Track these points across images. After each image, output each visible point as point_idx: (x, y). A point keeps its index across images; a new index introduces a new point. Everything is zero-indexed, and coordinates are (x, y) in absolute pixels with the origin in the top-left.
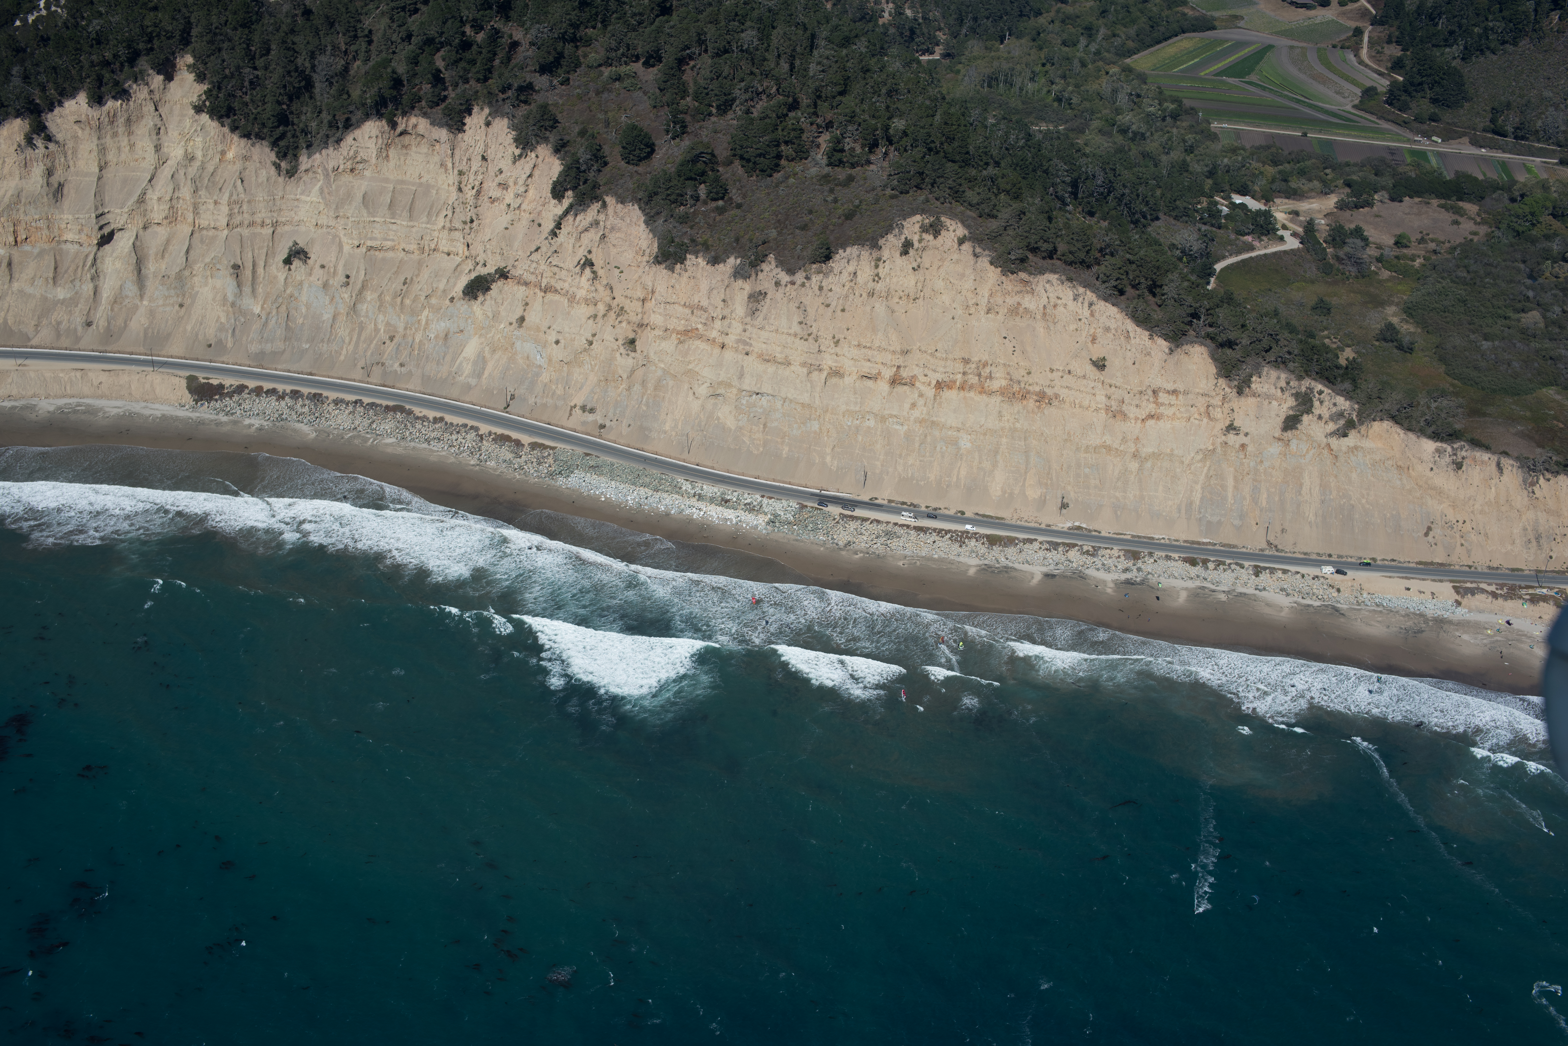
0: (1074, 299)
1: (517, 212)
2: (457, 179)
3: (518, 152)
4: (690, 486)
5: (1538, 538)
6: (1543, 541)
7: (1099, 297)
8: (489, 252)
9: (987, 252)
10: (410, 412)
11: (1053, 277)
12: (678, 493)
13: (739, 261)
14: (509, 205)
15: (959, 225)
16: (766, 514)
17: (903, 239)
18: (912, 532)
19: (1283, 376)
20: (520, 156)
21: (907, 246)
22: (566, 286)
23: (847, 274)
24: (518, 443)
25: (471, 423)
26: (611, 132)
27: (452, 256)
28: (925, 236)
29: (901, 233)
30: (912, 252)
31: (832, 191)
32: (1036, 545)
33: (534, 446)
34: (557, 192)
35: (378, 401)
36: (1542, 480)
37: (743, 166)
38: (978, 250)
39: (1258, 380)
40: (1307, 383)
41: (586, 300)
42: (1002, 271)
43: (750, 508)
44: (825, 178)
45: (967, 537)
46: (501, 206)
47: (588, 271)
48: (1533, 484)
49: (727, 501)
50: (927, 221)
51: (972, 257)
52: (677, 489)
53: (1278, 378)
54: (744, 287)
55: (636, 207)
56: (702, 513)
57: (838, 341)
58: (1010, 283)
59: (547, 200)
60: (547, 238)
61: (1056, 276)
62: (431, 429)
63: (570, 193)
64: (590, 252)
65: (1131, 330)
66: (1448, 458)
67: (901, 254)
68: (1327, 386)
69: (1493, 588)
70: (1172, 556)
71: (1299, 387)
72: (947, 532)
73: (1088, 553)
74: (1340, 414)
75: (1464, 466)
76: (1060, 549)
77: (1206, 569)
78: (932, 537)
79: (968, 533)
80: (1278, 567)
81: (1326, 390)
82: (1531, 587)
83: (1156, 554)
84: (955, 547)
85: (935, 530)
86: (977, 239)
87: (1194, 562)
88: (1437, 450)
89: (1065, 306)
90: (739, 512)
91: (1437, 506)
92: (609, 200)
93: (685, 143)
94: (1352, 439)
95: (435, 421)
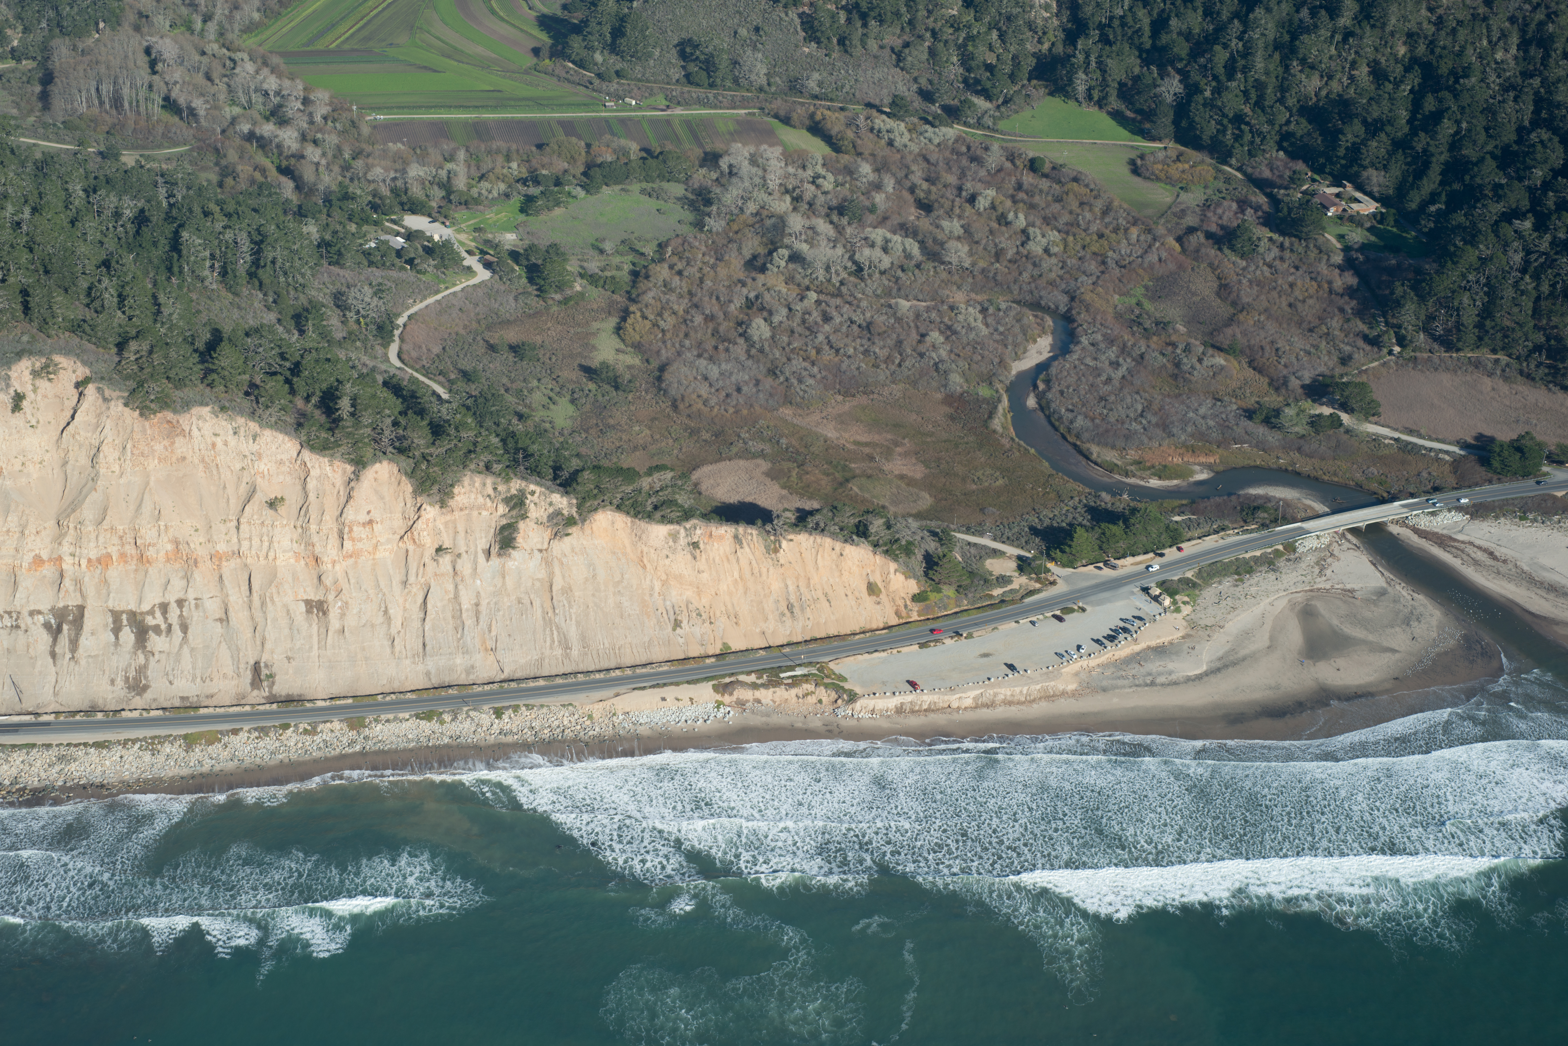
0: (235, 433)
5: (791, 607)
6: (796, 610)
7: (261, 427)
9: (117, 393)
11: (205, 411)
15: (77, 362)
17: (12, 393)
18: (92, 750)
19: (489, 481)
21: (18, 401)
28: (38, 382)
29: (8, 385)
30: (25, 405)
32: (243, 735)
36: (784, 544)
38: (107, 393)
39: (462, 490)
40: (516, 485)
42: (141, 415)
45: (159, 743)
48: (776, 551)
50: (38, 364)
51: (102, 402)
53: (484, 485)
58: (154, 426)
61: (208, 409)
65: (307, 459)
66: (683, 541)
67: (13, 411)
68: (538, 484)
69: (753, 678)
70: (401, 715)
71: (509, 490)
72: (134, 741)
73: (306, 732)
74: (558, 513)
75: (701, 546)
76: (272, 734)
77: (442, 722)
78: (118, 751)
79: (159, 737)
80: (521, 703)
81: (538, 489)
82: (791, 668)
83: (383, 717)
84: (147, 757)
85: (119, 742)
86: (102, 378)
87: (428, 716)
88: (670, 535)
89: (225, 443)
91: (681, 596)
94: (577, 539)
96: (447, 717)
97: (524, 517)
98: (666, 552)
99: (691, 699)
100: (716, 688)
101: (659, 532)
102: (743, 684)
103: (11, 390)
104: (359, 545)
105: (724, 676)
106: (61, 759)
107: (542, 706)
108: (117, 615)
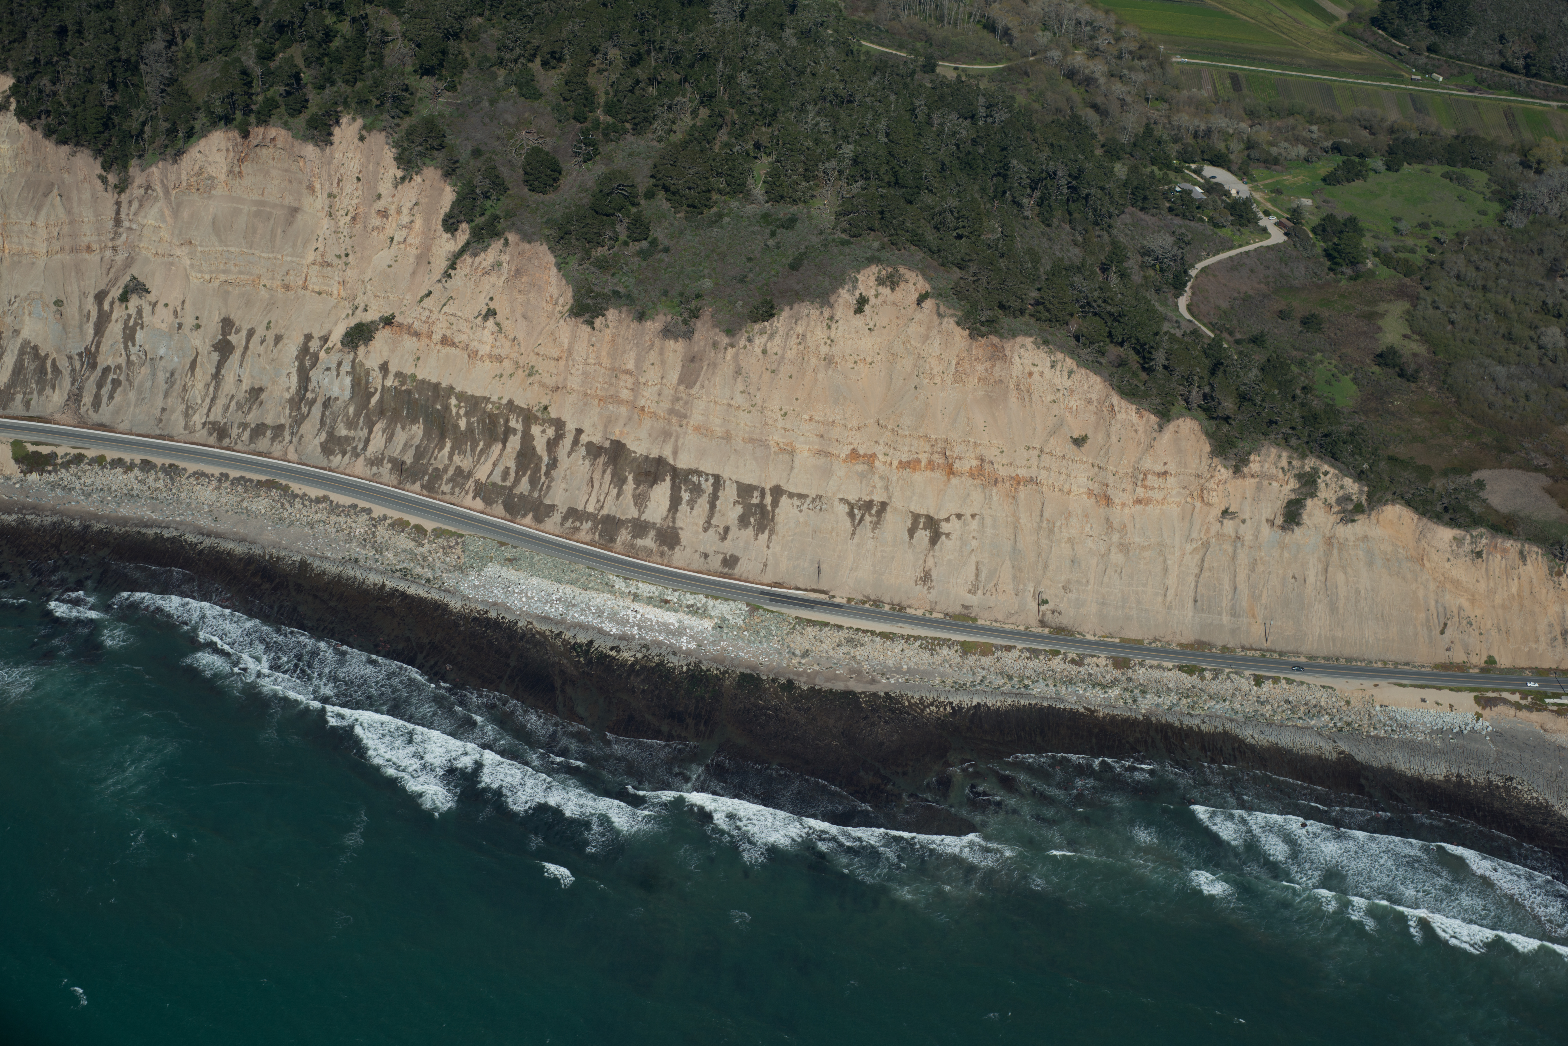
0: (1052, 367)
1: (403, 246)
2: (327, 202)
3: (400, 174)
4: (623, 585)
7: (1078, 365)
8: (370, 294)
9: (952, 311)
10: (286, 489)
11: (1028, 341)
12: (610, 592)
13: (669, 318)
14: (392, 239)
15: (920, 277)
16: (711, 617)
17: (858, 296)
18: (878, 639)
19: (1285, 454)
20: (403, 179)
21: (861, 304)
22: (464, 338)
23: (795, 337)
24: (419, 529)
25: (362, 504)
26: (511, 151)
27: (324, 295)
28: (881, 289)
29: (855, 288)
30: (867, 308)
31: (773, 234)
32: (1015, 653)
33: (439, 533)
34: (450, 225)
35: (248, 475)
37: (668, 200)
38: (942, 309)
39: (1258, 458)
40: (1310, 463)
41: (490, 356)
42: (970, 335)
43: (693, 610)
44: (766, 218)
45: (939, 644)
46: (381, 235)
47: (490, 323)
48: (1559, 574)
49: (667, 602)
50: (884, 272)
51: (935, 317)
52: (609, 587)
53: (1280, 456)
54: (676, 349)
55: (545, 247)
56: (639, 616)
57: (785, 414)
58: (980, 347)
59: (438, 234)
60: (439, 281)
61: (1032, 339)
62: (313, 509)
63: (464, 226)
64: (491, 299)
65: (1115, 403)
66: (1467, 547)
67: (855, 313)
68: (1333, 466)
69: (1516, 697)
70: (1165, 664)
71: (1303, 467)
72: (916, 638)
73: (1073, 661)
74: (1347, 498)
75: (1484, 555)
76: (1041, 658)
77: (1203, 679)
78: (900, 645)
79: (939, 639)
80: (1282, 676)
81: (1332, 471)
82: (1558, 696)
83: (1148, 662)
84: (926, 655)
85: (903, 636)
86: (940, 295)
87: (1190, 670)
88: (1455, 538)
89: (1042, 374)
90: (680, 615)
91: (1454, 601)
92: (512, 237)
93: (598, 168)
94: (1361, 526)
95: (318, 500)
96: (1208, 675)
97: (1313, 495)
98: (1448, 555)
99: (1451, 706)
100: (1477, 700)
101: (1445, 534)
102: (1506, 701)
103: (857, 293)
104: (1151, 494)
105: (1487, 690)
106: (849, 641)
107: (1302, 683)
108: (916, 517)
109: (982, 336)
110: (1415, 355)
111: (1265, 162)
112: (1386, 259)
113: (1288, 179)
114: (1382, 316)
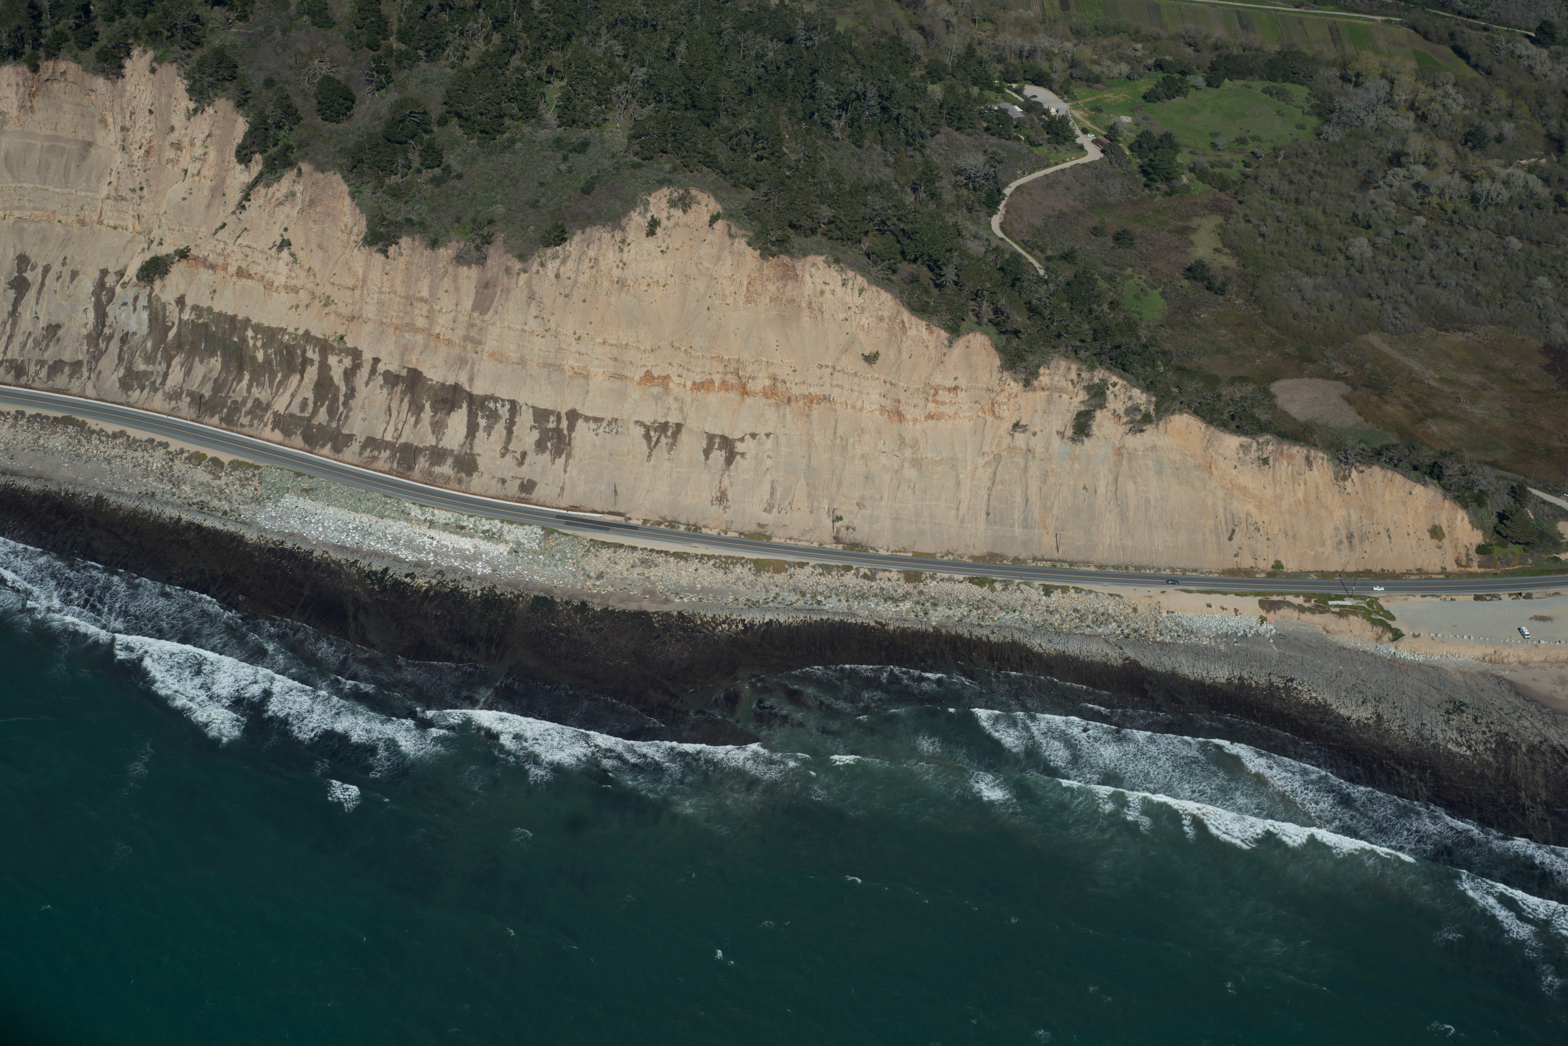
0: (843, 285)
1: (197, 178)
2: (120, 135)
3: (192, 105)
4: (419, 512)
5: (1350, 537)
6: (1356, 541)
7: (870, 282)
8: (165, 227)
9: (743, 232)
10: (84, 424)
11: (820, 260)
12: (406, 520)
13: (462, 245)
14: (186, 171)
15: (712, 199)
16: (507, 542)
17: (649, 219)
18: (672, 559)
19: (1074, 367)
20: (195, 110)
21: (653, 226)
22: (259, 269)
23: (587, 261)
24: (216, 462)
25: (159, 438)
26: (304, 80)
27: (120, 230)
28: (673, 211)
29: (646, 210)
30: (659, 230)
31: (565, 158)
32: (808, 570)
33: (235, 465)
34: (244, 156)
35: (44, 412)
36: (1354, 474)
37: (461, 126)
38: (734, 230)
39: (1047, 371)
40: (1100, 374)
41: (286, 287)
42: (761, 255)
43: (489, 536)
44: (558, 142)
45: (732, 563)
46: (176, 168)
47: (285, 254)
48: (1345, 478)
49: (463, 528)
50: (675, 194)
51: (727, 237)
52: (405, 515)
53: (1069, 369)
54: (469, 276)
55: (338, 176)
56: (435, 543)
57: (579, 338)
58: (770, 267)
59: (231, 166)
60: (234, 213)
61: (823, 258)
62: (110, 445)
63: (257, 157)
64: (286, 230)
65: (906, 320)
66: (1253, 454)
67: (647, 235)
68: (1121, 377)
69: (1300, 600)
70: (956, 576)
71: (1092, 379)
72: (710, 557)
73: (865, 576)
74: (1136, 409)
75: (1271, 462)
76: (834, 573)
77: (993, 590)
78: (694, 564)
79: (733, 558)
80: (1071, 585)
81: (1120, 382)
82: (1341, 598)
83: (939, 575)
84: (720, 574)
85: (696, 555)
86: (732, 216)
87: (980, 582)
88: (1241, 446)
89: (833, 292)
90: (476, 541)
91: (1242, 507)
92: (305, 167)
93: (392, 96)
94: (1150, 436)
95: (115, 436)
96: (998, 586)
97: (1102, 406)
98: (1235, 463)
99: (1236, 610)
100: (1262, 604)
101: (1232, 442)
102: (1289, 605)
103: (649, 216)
104: (942, 409)
105: (1272, 594)
106: (643, 562)
107: (1090, 592)
108: (711, 438)
109: (773, 256)
110: (1225, 268)
111: (1087, 80)
112: (1201, 174)
113: (1109, 97)
114: (1194, 230)
